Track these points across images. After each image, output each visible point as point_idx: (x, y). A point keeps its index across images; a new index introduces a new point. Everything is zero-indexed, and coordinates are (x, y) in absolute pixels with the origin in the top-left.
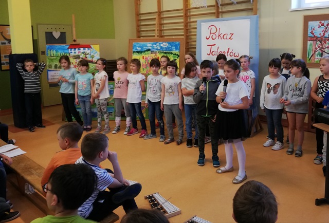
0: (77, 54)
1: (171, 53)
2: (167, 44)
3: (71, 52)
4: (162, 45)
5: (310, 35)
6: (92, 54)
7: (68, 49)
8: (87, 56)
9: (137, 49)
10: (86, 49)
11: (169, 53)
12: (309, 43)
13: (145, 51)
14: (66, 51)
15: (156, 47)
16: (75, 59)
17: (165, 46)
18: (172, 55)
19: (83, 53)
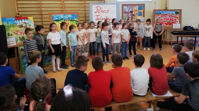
0: (21, 24)
1: (74, 20)
2: (71, 16)
3: (17, 23)
4: (68, 16)
5: (124, 11)
6: (29, 23)
7: (15, 20)
8: (27, 25)
9: (55, 19)
10: (26, 20)
11: (73, 20)
12: (124, 14)
13: (60, 20)
14: (14, 22)
15: (66, 17)
16: (20, 27)
17: (70, 17)
18: (75, 21)
19: (24, 23)
